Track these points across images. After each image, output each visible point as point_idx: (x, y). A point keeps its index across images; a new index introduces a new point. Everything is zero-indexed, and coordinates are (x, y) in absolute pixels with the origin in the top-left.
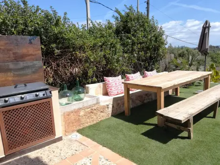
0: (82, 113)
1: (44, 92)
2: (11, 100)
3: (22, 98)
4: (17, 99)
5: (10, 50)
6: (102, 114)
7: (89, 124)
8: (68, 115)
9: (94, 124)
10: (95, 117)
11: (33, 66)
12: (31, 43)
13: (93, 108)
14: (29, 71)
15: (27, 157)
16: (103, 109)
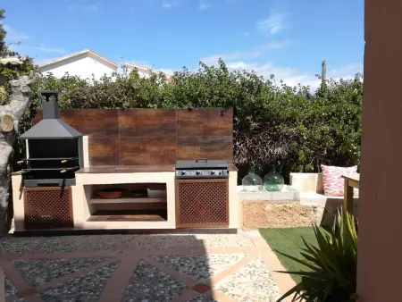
0: (268, 208)
1: (221, 171)
2: (188, 173)
3: (198, 173)
4: (193, 173)
5: (201, 123)
6: (303, 217)
7: (279, 226)
8: (249, 205)
9: (286, 229)
10: (289, 219)
11: (222, 142)
12: (222, 115)
13: (288, 205)
14: (216, 147)
15: (194, 237)
16: (305, 212)
